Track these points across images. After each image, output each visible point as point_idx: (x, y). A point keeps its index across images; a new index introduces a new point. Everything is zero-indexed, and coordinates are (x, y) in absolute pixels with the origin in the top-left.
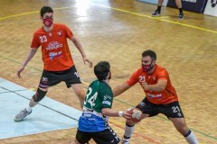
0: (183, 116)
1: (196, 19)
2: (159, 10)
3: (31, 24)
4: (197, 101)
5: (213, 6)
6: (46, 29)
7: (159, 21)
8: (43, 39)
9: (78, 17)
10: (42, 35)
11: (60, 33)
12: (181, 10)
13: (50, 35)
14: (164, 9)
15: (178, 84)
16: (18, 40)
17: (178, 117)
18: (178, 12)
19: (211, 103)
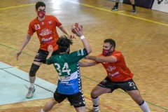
0: (137, 89)
1: (146, 13)
2: (117, 6)
3: (16, 15)
4: (146, 78)
5: (159, 3)
6: (40, 19)
7: (116, 14)
8: (38, 27)
9: (53, 10)
10: (36, 24)
11: (50, 23)
12: (134, 6)
13: (43, 23)
14: (121, 5)
15: (131, 64)
16: (6, 28)
17: (134, 89)
18: (131, 7)
19: (157, 79)
